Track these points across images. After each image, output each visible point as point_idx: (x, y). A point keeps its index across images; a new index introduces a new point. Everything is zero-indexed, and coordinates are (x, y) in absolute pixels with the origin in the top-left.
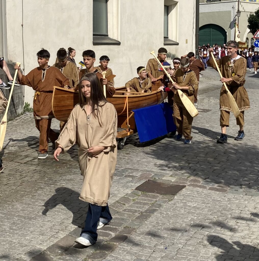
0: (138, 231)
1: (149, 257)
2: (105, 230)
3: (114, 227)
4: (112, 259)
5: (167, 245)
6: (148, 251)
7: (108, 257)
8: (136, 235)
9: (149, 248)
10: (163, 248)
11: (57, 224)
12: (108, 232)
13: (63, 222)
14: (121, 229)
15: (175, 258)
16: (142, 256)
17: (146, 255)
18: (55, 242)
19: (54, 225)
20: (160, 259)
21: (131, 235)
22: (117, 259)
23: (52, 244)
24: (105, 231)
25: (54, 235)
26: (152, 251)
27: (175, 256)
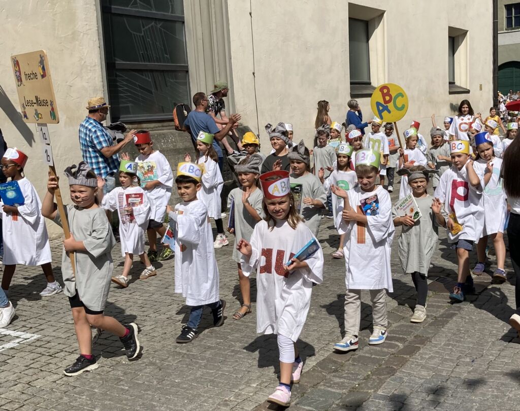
0: (433, 340)
1: (452, 372)
2: (389, 340)
3: (401, 336)
4: (404, 376)
5: (475, 357)
6: (450, 365)
7: (397, 373)
8: (432, 346)
9: (451, 361)
10: (468, 360)
11: (325, 334)
12: (393, 342)
13: (334, 332)
14: (410, 338)
15: (486, 372)
16: (442, 371)
17: (447, 370)
18: (326, 356)
19: (322, 335)
20: (466, 374)
21: (425, 345)
22: (409, 375)
23: (323, 358)
24: (389, 342)
25: (323, 347)
26: (455, 364)
27: (486, 370)
